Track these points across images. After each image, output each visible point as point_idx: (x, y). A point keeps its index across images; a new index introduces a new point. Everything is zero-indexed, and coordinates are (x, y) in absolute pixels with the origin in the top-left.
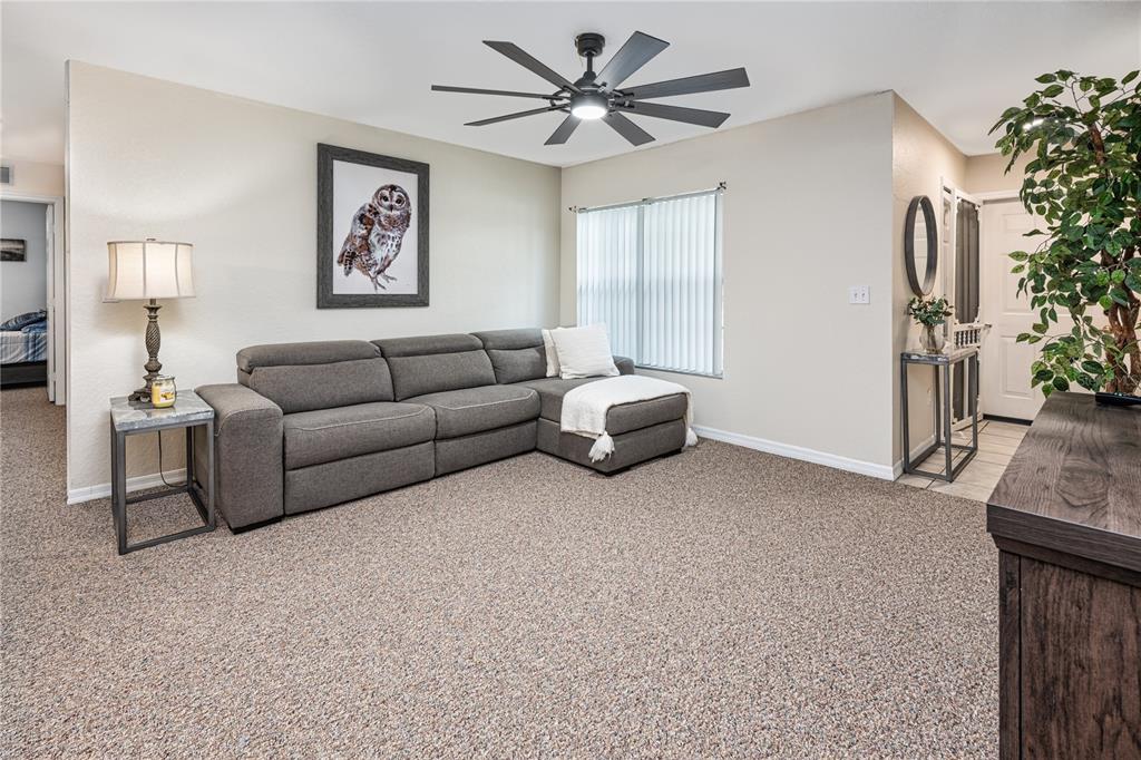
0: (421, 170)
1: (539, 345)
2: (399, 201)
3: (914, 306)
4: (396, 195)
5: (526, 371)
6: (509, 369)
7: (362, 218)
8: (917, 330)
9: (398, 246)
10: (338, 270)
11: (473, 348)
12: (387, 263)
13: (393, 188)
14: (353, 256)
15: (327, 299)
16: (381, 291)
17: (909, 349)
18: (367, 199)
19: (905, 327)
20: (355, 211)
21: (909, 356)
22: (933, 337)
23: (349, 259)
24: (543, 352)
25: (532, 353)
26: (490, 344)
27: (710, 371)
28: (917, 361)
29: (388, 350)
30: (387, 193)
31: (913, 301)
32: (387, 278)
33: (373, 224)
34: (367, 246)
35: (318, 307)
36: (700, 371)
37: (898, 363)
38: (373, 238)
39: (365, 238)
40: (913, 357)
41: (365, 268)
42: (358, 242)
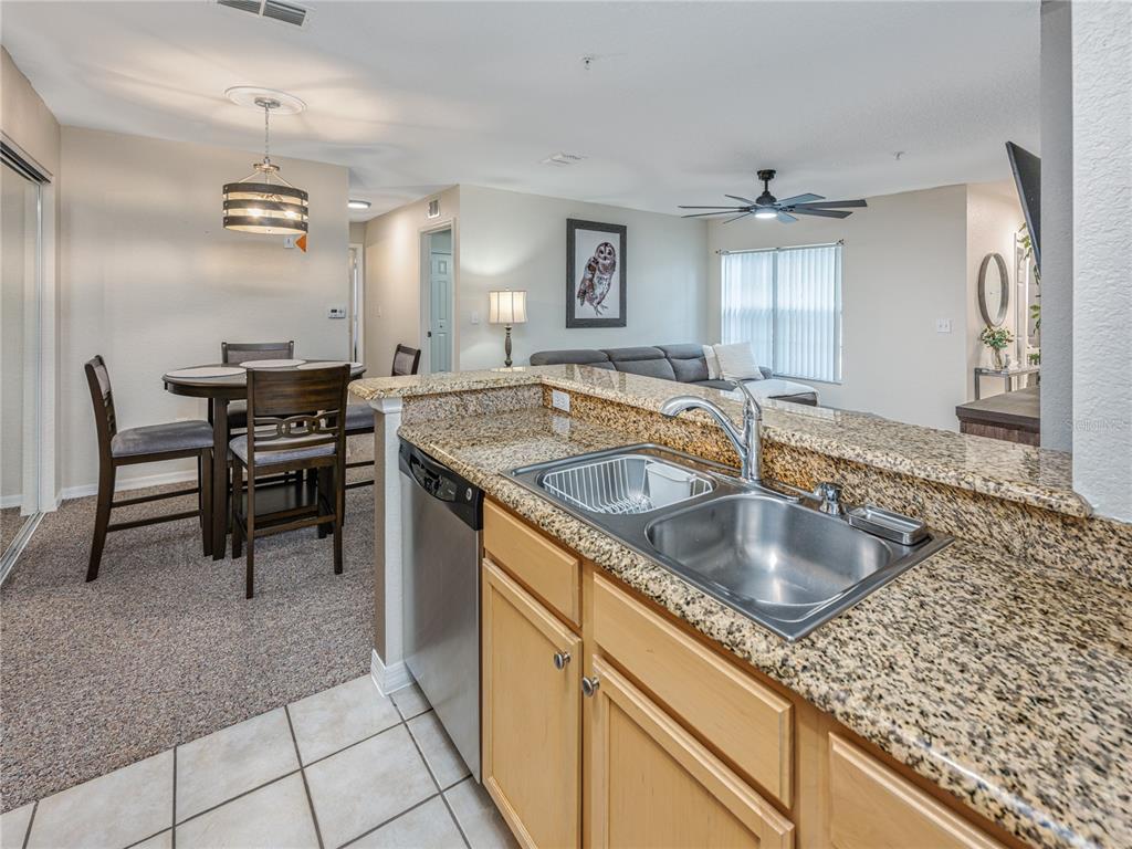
0: (621, 230)
1: (701, 357)
2: (609, 254)
3: (985, 334)
4: (608, 248)
5: (692, 376)
6: (684, 372)
7: (589, 266)
8: (988, 352)
9: (609, 285)
10: (578, 301)
11: (660, 357)
12: (603, 296)
13: (606, 244)
14: (585, 293)
15: (572, 322)
16: (600, 316)
17: (982, 365)
18: (593, 254)
19: (978, 350)
20: (586, 263)
21: (981, 370)
22: (999, 357)
23: (583, 294)
24: (704, 361)
25: (696, 362)
26: (669, 355)
27: (831, 380)
28: (986, 374)
29: (614, 357)
30: (602, 248)
31: (986, 331)
32: (603, 307)
33: (595, 270)
34: (592, 286)
35: (567, 327)
36: (824, 378)
37: (973, 375)
38: (595, 280)
39: (591, 280)
40: (984, 371)
41: (591, 300)
42: (587, 283)
